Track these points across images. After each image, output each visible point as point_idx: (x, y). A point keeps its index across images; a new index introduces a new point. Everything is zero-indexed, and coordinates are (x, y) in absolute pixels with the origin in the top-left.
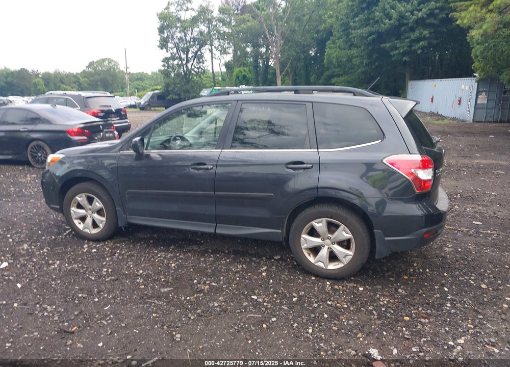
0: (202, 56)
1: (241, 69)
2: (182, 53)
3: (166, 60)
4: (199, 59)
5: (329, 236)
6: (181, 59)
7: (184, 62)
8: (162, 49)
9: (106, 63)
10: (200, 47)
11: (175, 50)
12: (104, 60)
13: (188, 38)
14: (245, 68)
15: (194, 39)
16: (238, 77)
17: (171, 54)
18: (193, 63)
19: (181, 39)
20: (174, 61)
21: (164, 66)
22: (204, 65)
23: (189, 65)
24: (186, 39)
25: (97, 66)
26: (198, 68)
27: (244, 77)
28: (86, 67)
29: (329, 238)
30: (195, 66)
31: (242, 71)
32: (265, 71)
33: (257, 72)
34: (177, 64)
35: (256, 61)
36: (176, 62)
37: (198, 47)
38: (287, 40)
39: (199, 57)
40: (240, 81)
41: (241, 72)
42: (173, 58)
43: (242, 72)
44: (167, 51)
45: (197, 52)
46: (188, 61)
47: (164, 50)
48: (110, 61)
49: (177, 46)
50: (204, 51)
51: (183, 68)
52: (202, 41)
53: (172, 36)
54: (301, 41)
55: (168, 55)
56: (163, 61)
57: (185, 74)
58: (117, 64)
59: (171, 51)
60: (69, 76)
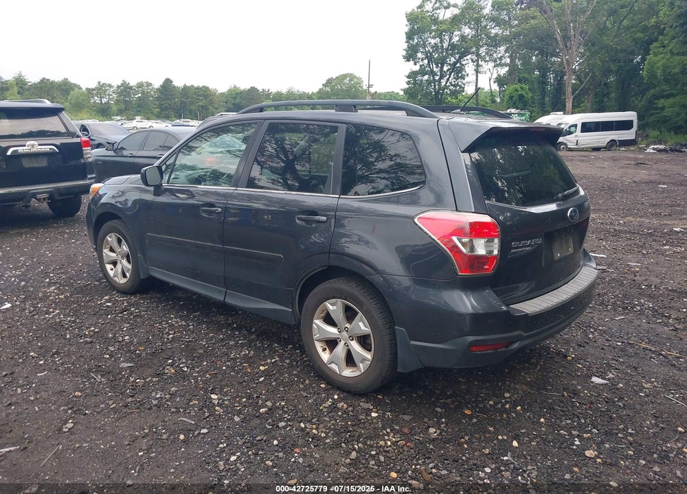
0: (461, 69)
1: (518, 86)
2: (434, 66)
3: (412, 75)
4: (457, 73)
5: (346, 326)
6: (432, 73)
7: (437, 78)
8: (408, 60)
9: (347, 81)
10: (460, 58)
11: (426, 61)
12: (345, 76)
13: (445, 45)
14: (523, 86)
15: (453, 46)
16: (511, 98)
17: (421, 66)
18: (448, 79)
19: (435, 46)
20: (423, 76)
21: (408, 83)
22: (464, 82)
23: (443, 82)
24: (442, 46)
25: (336, 85)
26: (454, 86)
27: (521, 97)
28: (323, 85)
29: (347, 330)
30: (451, 83)
31: (519, 89)
32: (557, 89)
33: (543, 92)
34: (427, 80)
35: (544, 75)
36: (426, 77)
37: (457, 56)
38: (591, 44)
39: (458, 70)
40: (515, 103)
41: (516, 90)
42: (422, 72)
43: (518, 91)
44: (415, 64)
45: (455, 64)
46: (442, 77)
47: (412, 62)
48: (352, 77)
49: (429, 57)
50: (466, 62)
51: (435, 86)
52: (462, 49)
53: (424, 43)
54: (611, 44)
55: (417, 68)
56: (408, 77)
57: (437, 93)
58: (360, 81)
59: (421, 63)
60: (303, 96)
